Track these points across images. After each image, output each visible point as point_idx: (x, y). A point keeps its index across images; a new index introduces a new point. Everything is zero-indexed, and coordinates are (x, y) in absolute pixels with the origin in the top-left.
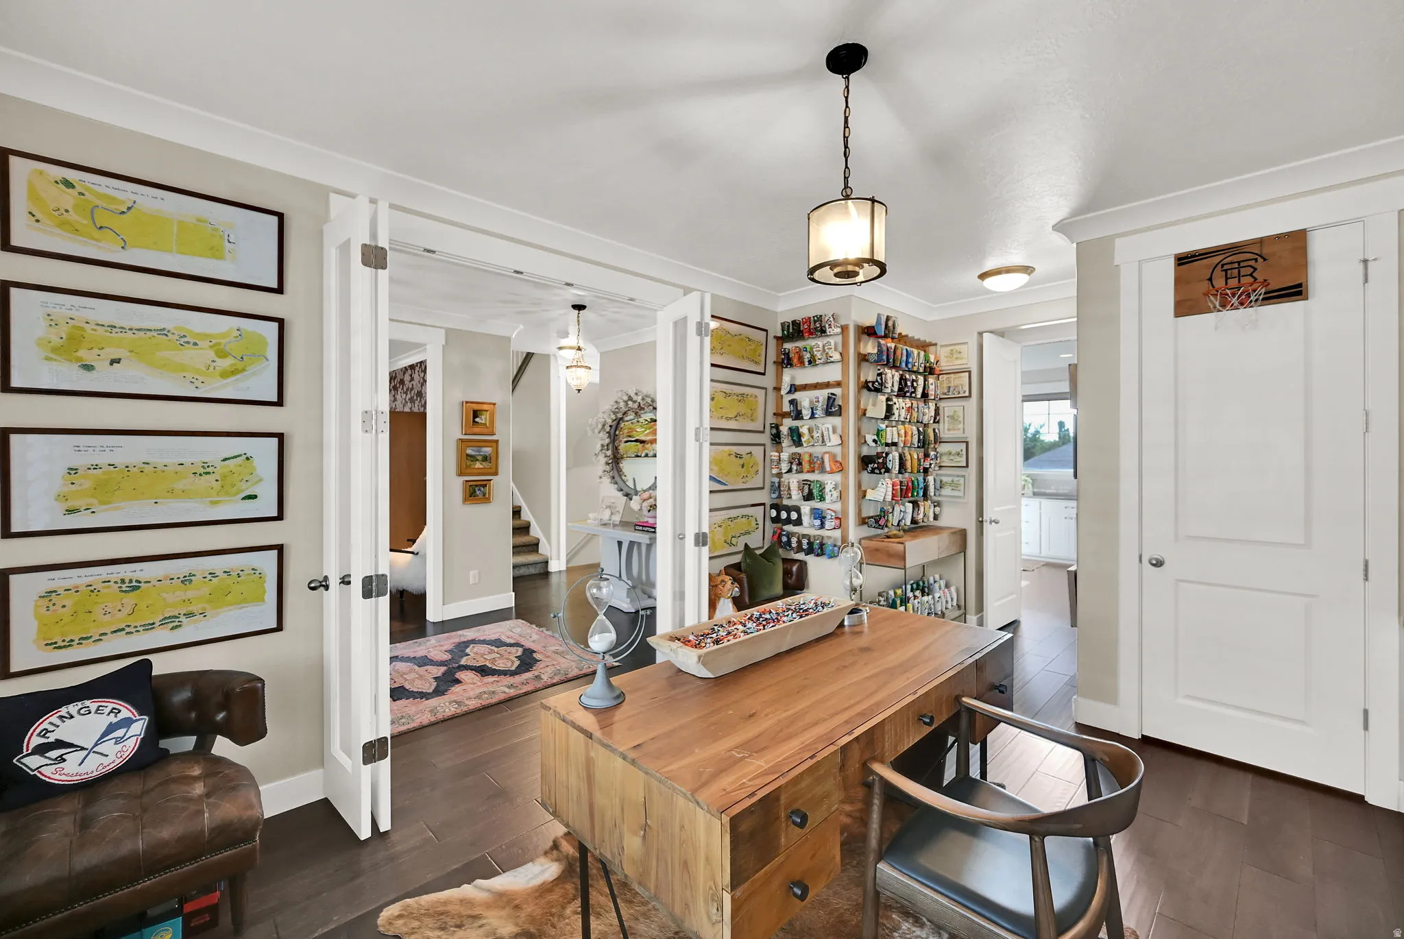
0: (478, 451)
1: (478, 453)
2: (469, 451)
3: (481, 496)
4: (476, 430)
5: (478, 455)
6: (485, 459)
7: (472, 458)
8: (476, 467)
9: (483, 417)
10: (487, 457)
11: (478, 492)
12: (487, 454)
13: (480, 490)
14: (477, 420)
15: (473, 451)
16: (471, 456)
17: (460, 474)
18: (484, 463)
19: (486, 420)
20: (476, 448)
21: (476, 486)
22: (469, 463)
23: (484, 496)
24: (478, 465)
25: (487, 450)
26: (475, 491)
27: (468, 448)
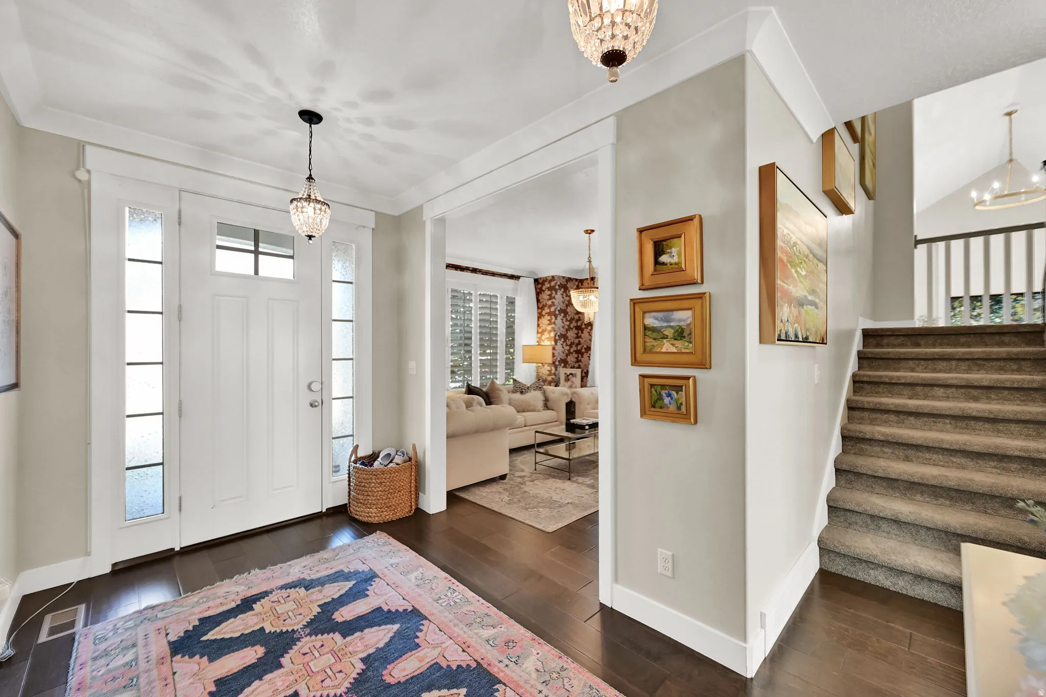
0: (668, 321)
1: (665, 324)
2: (650, 321)
3: (673, 408)
4: (662, 279)
5: (666, 327)
6: (680, 334)
7: (655, 333)
8: (664, 350)
9: (674, 251)
10: (682, 331)
11: (667, 400)
12: (682, 324)
13: (669, 395)
14: (664, 258)
15: (657, 319)
16: (654, 330)
17: (635, 362)
18: (679, 344)
19: (679, 255)
20: (660, 315)
21: (663, 386)
22: (650, 342)
23: (679, 408)
24: (667, 347)
25: (683, 317)
26: (660, 398)
27: (647, 315)
